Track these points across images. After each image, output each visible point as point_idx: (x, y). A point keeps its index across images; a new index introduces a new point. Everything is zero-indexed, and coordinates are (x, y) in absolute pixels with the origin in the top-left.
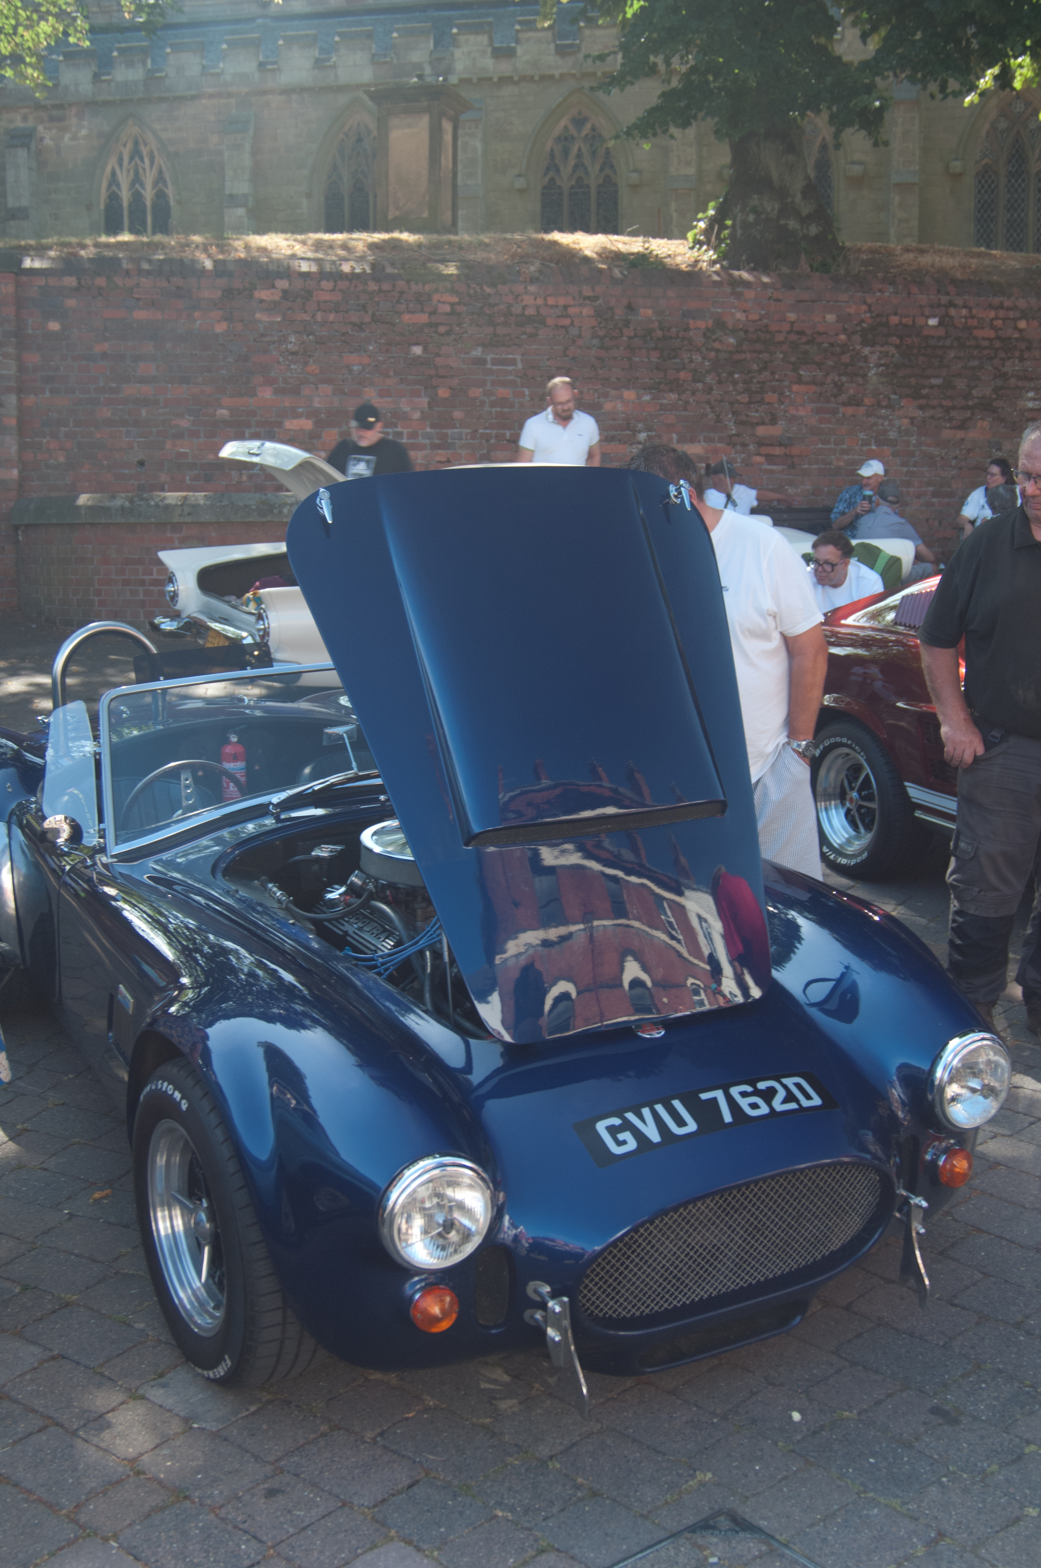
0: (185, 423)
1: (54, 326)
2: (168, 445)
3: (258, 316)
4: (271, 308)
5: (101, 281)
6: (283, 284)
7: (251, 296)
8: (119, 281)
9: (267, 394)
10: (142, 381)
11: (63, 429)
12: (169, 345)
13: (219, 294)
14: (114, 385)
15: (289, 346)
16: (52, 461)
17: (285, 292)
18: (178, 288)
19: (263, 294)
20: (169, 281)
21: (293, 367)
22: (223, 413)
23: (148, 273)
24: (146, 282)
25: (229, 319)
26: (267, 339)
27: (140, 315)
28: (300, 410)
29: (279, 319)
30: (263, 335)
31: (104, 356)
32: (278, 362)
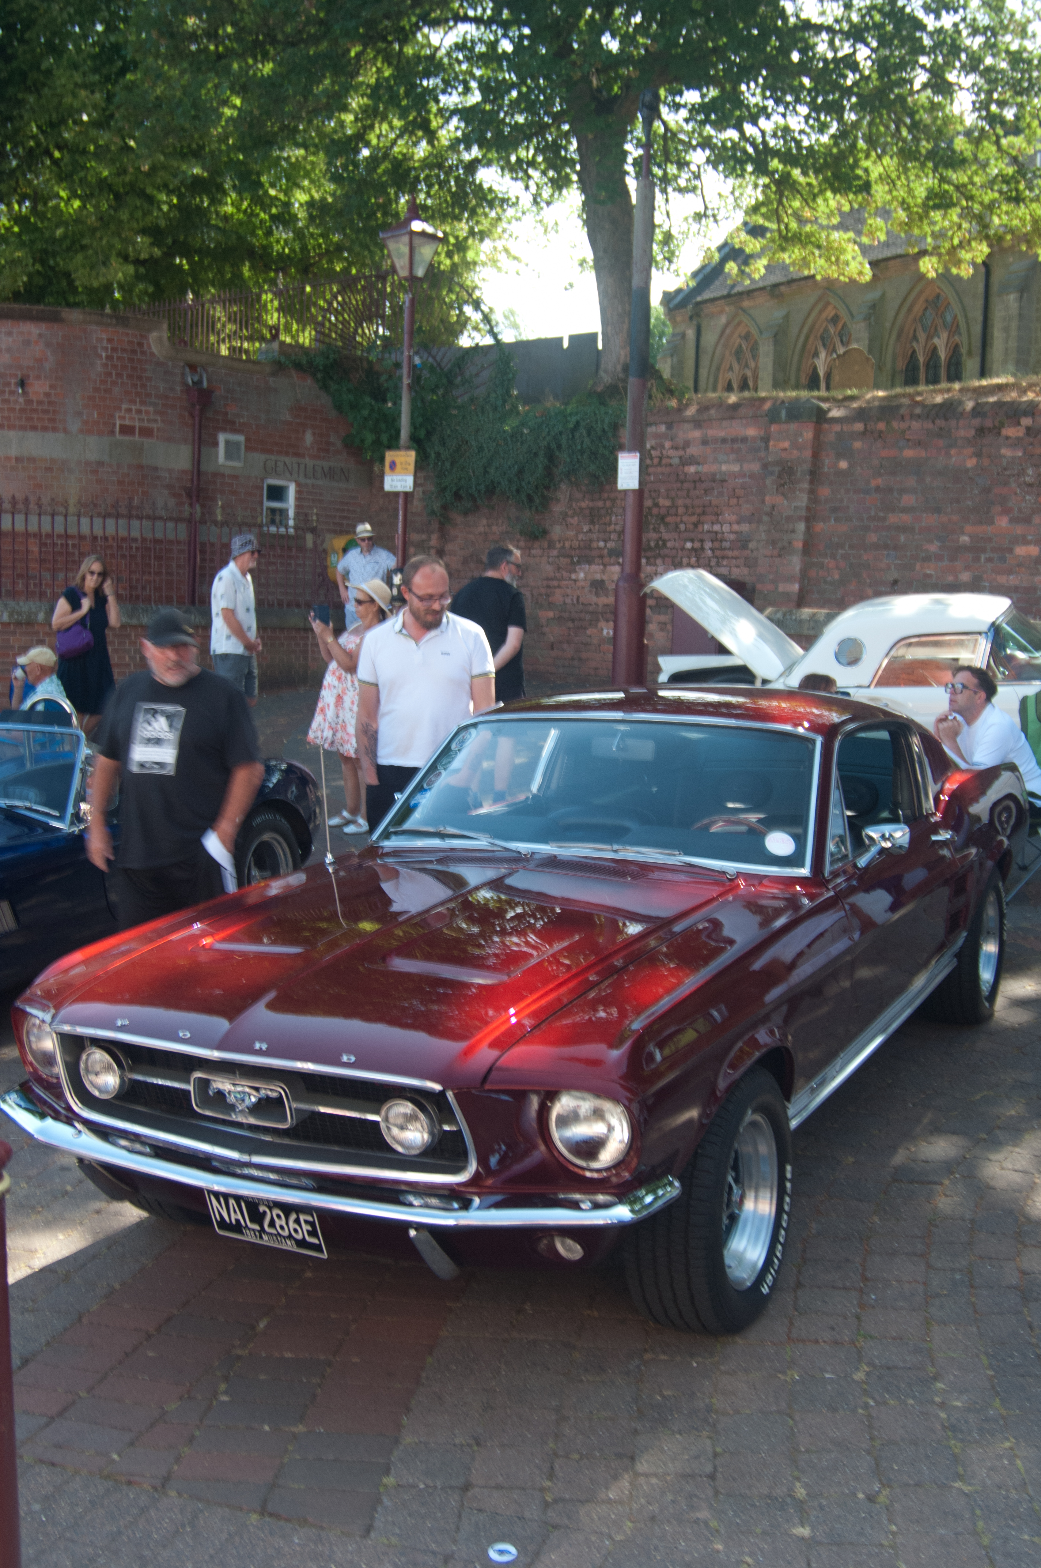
0: (933, 548)
1: (843, 465)
2: (918, 567)
3: (1003, 451)
4: (1016, 443)
5: (881, 426)
6: (1026, 421)
7: (999, 434)
8: (895, 424)
9: (1003, 522)
10: (904, 510)
11: (840, 551)
12: (928, 479)
13: (972, 432)
14: (882, 514)
15: (1027, 479)
16: (829, 579)
17: (1028, 429)
18: (941, 429)
19: (1010, 432)
20: (934, 423)
21: (1028, 497)
22: (965, 539)
23: (919, 416)
24: (916, 425)
25: (979, 455)
26: (1008, 472)
27: (909, 453)
28: (1030, 538)
29: (1020, 454)
30: (1005, 469)
31: (878, 489)
32: (1016, 494)
